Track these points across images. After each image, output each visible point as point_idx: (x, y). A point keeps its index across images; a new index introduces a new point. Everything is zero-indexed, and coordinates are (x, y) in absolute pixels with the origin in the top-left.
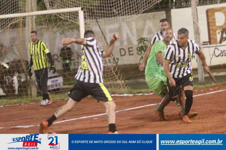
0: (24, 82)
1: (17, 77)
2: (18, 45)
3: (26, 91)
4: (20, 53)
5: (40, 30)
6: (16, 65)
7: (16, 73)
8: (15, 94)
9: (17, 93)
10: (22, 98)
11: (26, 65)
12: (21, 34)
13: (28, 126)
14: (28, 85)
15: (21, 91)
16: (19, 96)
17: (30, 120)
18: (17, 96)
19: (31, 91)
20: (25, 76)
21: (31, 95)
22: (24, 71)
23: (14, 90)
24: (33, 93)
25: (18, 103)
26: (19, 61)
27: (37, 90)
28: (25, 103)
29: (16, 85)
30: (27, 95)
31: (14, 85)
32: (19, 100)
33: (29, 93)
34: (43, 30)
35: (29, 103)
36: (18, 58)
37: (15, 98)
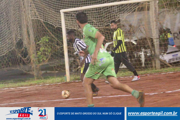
0: (149, 57)
1: (144, 52)
2: (144, 25)
3: (151, 64)
4: (146, 32)
5: (162, 13)
6: (142, 42)
7: (143, 49)
8: (142, 67)
9: (143, 65)
10: (148, 70)
11: (151, 42)
12: (146, 16)
13: (153, 94)
14: (153, 59)
15: (147, 64)
16: (146, 68)
17: (154, 88)
18: (144, 68)
19: (155, 63)
20: (150, 51)
21: (155, 67)
22: (149, 47)
23: (141, 63)
24: (157, 66)
25: (145, 73)
26: (145, 39)
27: (160, 63)
28: (151, 74)
29: (143, 59)
30: (152, 67)
31: (141, 59)
32: (145, 71)
33: (154, 65)
34: (165, 12)
35: (154, 74)
36: (144, 36)
37: (142, 70)
